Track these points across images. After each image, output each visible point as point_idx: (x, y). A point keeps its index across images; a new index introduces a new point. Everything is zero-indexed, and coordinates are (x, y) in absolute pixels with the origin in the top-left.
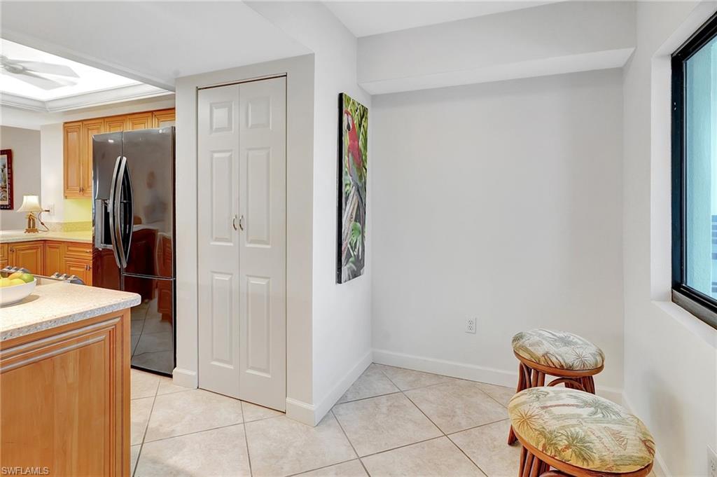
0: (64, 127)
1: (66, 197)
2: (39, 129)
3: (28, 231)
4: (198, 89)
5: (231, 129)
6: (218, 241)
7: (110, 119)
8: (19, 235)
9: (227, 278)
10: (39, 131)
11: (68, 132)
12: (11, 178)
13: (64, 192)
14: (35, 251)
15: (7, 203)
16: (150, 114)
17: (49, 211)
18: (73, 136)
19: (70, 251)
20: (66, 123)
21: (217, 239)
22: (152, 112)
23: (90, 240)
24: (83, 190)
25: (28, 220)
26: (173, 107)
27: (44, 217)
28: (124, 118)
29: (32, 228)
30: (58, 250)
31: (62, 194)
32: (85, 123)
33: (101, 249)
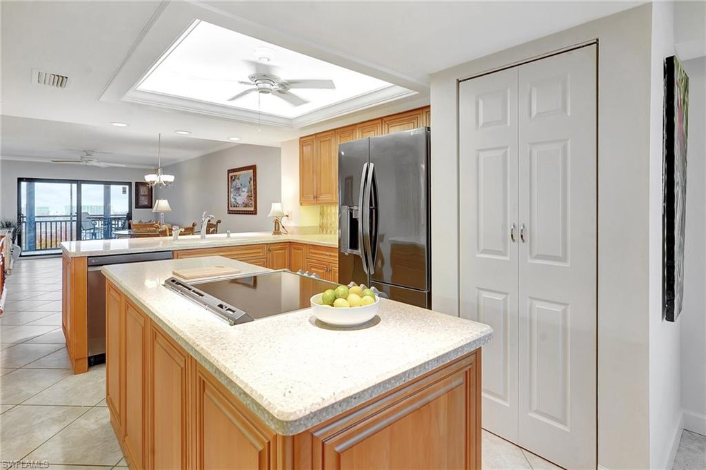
0: (300, 142)
1: (301, 204)
2: (278, 146)
3: (275, 233)
4: (459, 81)
5: (506, 122)
6: (486, 253)
7: (341, 130)
8: (267, 237)
9: (500, 298)
10: (280, 149)
11: (303, 146)
12: (255, 189)
13: (300, 200)
14: (283, 251)
15: (252, 209)
16: (380, 121)
17: (287, 216)
18: (307, 149)
19: (311, 253)
20: (301, 138)
21: (485, 251)
22: (381, 118)
23: (336, 244)
24: (317, 197)
25: (274, 224)
26: (428, 104)
27: (284, 222)
28: (353, 127)
29: (277, 232)
30: (301, 251)
31: (298, 202)
32: (318, 136)
33: (347, 254)
